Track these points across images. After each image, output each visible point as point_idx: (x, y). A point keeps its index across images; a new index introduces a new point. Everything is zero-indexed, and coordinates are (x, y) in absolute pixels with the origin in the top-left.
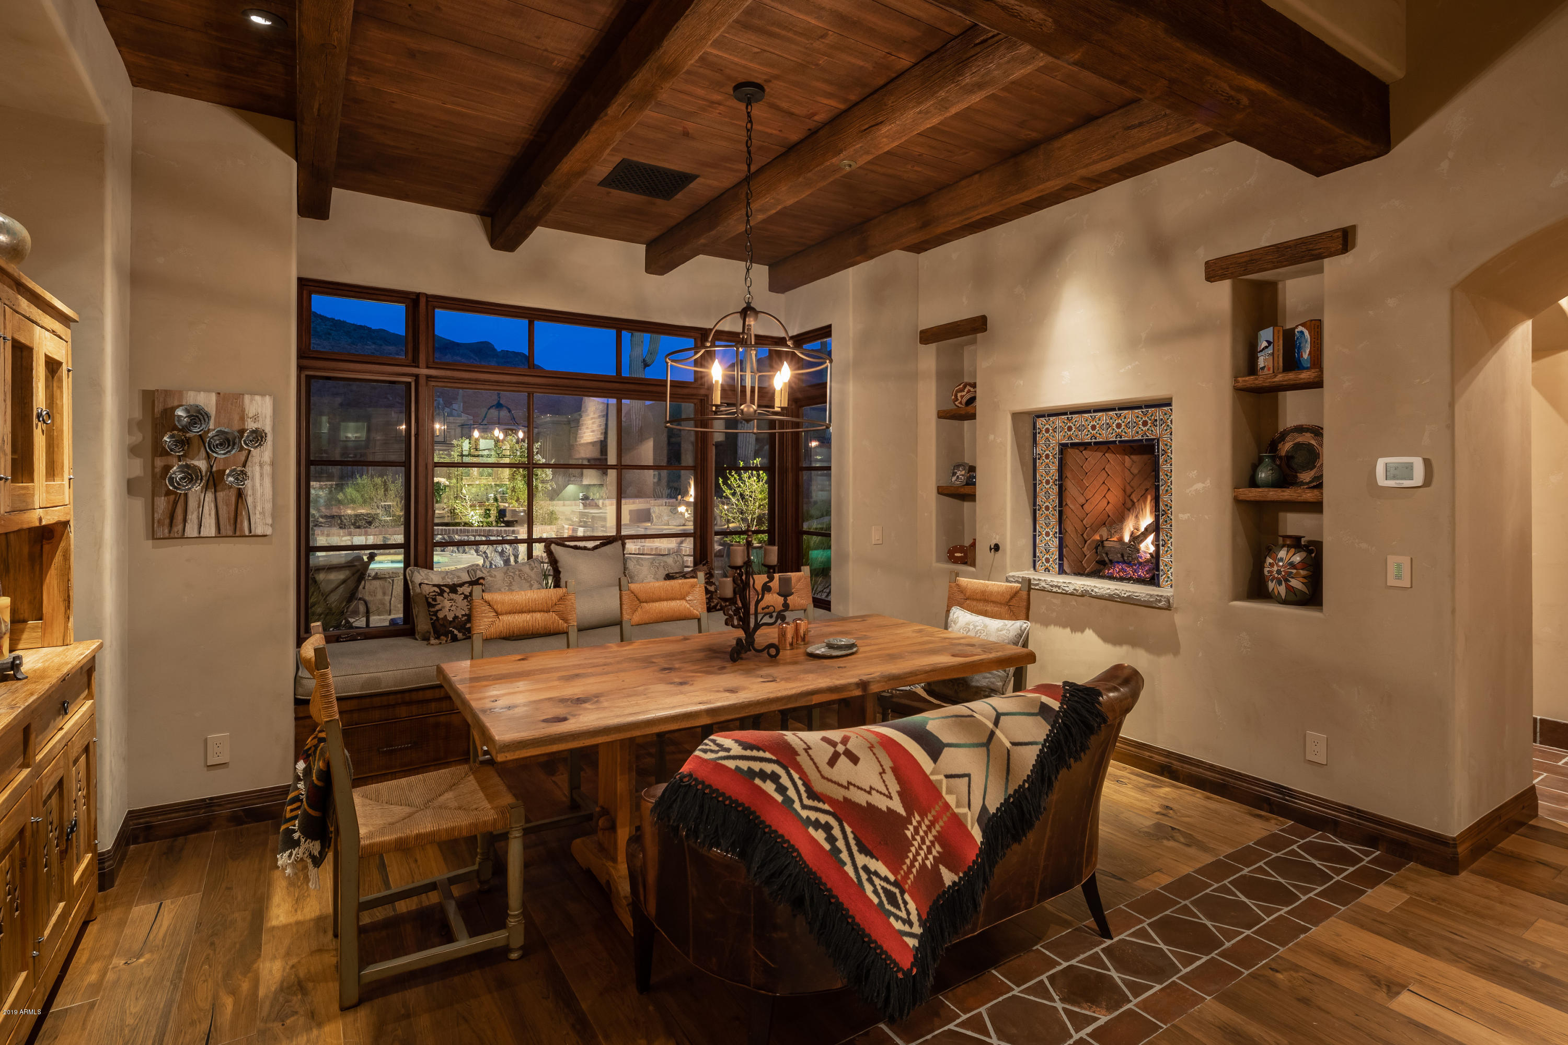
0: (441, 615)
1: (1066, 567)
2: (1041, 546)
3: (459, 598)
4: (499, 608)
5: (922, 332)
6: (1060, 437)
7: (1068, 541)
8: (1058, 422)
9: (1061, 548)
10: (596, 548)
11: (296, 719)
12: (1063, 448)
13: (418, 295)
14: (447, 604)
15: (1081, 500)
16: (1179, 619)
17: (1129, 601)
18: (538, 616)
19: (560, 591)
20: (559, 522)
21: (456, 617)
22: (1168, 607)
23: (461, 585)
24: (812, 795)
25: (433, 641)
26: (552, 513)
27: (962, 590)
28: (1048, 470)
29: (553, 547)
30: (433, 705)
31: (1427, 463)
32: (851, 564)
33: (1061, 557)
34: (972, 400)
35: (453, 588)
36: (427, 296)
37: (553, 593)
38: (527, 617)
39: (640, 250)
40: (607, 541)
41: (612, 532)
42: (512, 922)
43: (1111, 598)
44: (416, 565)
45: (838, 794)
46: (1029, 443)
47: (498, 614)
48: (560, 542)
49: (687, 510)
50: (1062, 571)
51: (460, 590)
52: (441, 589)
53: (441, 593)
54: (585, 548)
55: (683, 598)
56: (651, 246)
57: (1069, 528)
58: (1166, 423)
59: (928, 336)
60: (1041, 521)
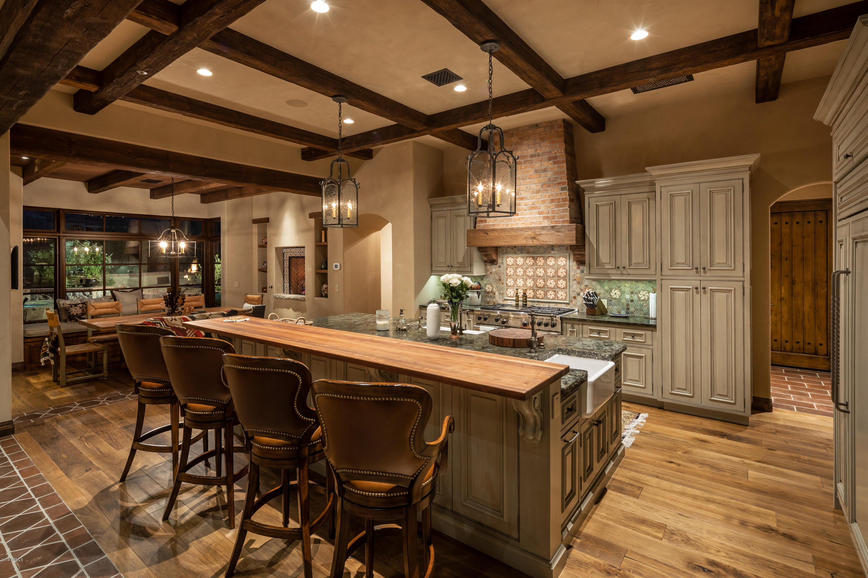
0: (71, 313)
1: (291, 292)
2: (285, 286)
3: (78, 308)
4: (96, 307)
5: (253, 220)
6: (289, 255)
7: (292, 284)
8: (289, 250)
9: (290, 286)
10: (131, 291)
11: (24, 343)
12: (290, 258)
13: (59, 209)
14: (74, 310)
15: (297, 273)
16: (307, 303)
17: (297, 299)
18: (109, 309)
19: (116, 302)
20: (116, 284)
21: (77, 314)
22: (304, 300)
23: (79, 304)
24: (167, 325)
25: (68, 322)
26: (111, 280)
27: (248, 298)
28: (287, 264)
29: (114, 291)
30: (71, 339)
31: (340, 265)
32: (227, 294)
33: (290, 289)
34: (266, 243)
35: (76, 305)
36: (63, 209)
37: (115, 303)
38: (106, 309)
39: (148, 191)
40: (135, 289)
41: (138, 286)
42: (105, 371)
43: (294, 299)
44: (59, 298)
45: (173, 326)
46: (282, 257)
47: (96, 309)
48: (117, 290)
49: (189, 277)
50: (290, 293)
51: (78, 306)
52: (71, 306)
53: (71, 307)
54: (126, 292)
55: (159, 304)
56: (152, 190)
57: (292, 280)
58: (303, 252)
59: (255, 221)
60: (285, 279)
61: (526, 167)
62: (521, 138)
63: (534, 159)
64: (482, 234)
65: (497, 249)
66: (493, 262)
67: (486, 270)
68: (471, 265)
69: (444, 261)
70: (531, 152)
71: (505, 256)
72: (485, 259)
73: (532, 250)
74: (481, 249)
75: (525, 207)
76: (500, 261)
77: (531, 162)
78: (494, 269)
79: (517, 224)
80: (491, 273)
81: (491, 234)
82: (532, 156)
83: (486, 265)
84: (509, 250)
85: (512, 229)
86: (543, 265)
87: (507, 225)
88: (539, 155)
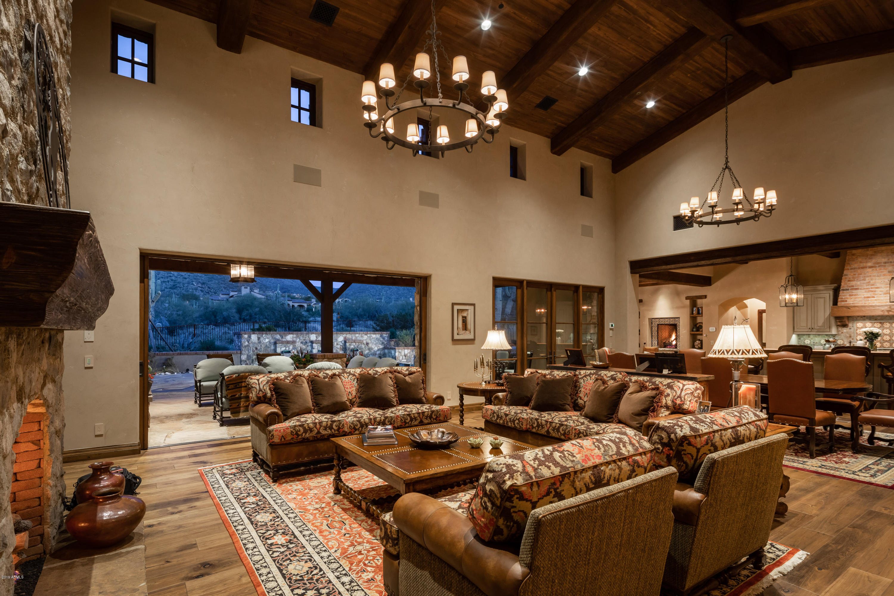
2: (653, 343)
6: (658, 323)
8: (657, 320)
12: (658, 325)
15: (661, 334)
28: (655, 329)
31: (716, 328)
46: (651, 324)
58: (678, 321)
60: (653, 338)
61: (881, 269)
62: (875, 252)
63: (887, 264)
64: (845, 309)
65: (849, 318)
66: (845, 326)
67: (838, 331)
68: (830, 328)
69: (805, 325)
70: (884, 260)
71: (855, 322)
72: (839, 324)
73: (879, 318)
74: (837, 318)
75: (880, 293)
76: (850, 325)
77: (885, 266)
78: (845, 330)
79: (874, 303)
80: (842, 333)
81: (852, 309)
82: (885, 263)
83: (837, 328)
84: (859, 318)
85: (872, 306)
86: (890, 327)
87: (865, 303)
88: (891, 262)
